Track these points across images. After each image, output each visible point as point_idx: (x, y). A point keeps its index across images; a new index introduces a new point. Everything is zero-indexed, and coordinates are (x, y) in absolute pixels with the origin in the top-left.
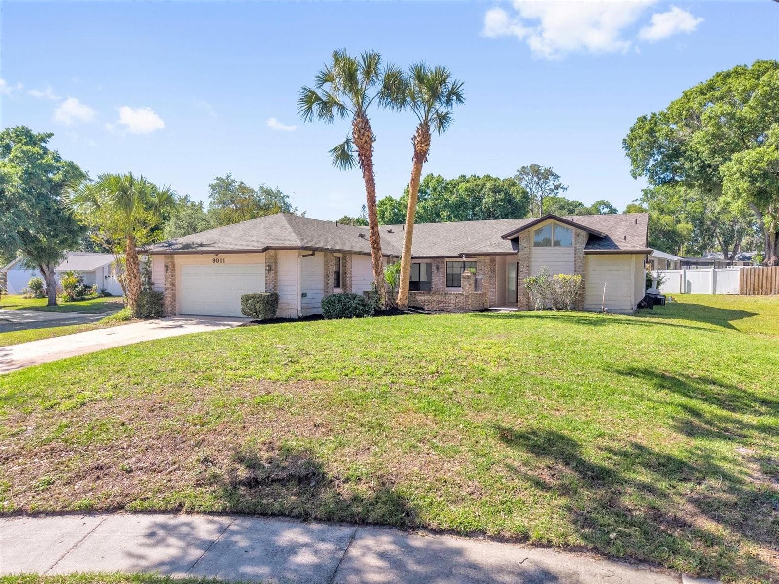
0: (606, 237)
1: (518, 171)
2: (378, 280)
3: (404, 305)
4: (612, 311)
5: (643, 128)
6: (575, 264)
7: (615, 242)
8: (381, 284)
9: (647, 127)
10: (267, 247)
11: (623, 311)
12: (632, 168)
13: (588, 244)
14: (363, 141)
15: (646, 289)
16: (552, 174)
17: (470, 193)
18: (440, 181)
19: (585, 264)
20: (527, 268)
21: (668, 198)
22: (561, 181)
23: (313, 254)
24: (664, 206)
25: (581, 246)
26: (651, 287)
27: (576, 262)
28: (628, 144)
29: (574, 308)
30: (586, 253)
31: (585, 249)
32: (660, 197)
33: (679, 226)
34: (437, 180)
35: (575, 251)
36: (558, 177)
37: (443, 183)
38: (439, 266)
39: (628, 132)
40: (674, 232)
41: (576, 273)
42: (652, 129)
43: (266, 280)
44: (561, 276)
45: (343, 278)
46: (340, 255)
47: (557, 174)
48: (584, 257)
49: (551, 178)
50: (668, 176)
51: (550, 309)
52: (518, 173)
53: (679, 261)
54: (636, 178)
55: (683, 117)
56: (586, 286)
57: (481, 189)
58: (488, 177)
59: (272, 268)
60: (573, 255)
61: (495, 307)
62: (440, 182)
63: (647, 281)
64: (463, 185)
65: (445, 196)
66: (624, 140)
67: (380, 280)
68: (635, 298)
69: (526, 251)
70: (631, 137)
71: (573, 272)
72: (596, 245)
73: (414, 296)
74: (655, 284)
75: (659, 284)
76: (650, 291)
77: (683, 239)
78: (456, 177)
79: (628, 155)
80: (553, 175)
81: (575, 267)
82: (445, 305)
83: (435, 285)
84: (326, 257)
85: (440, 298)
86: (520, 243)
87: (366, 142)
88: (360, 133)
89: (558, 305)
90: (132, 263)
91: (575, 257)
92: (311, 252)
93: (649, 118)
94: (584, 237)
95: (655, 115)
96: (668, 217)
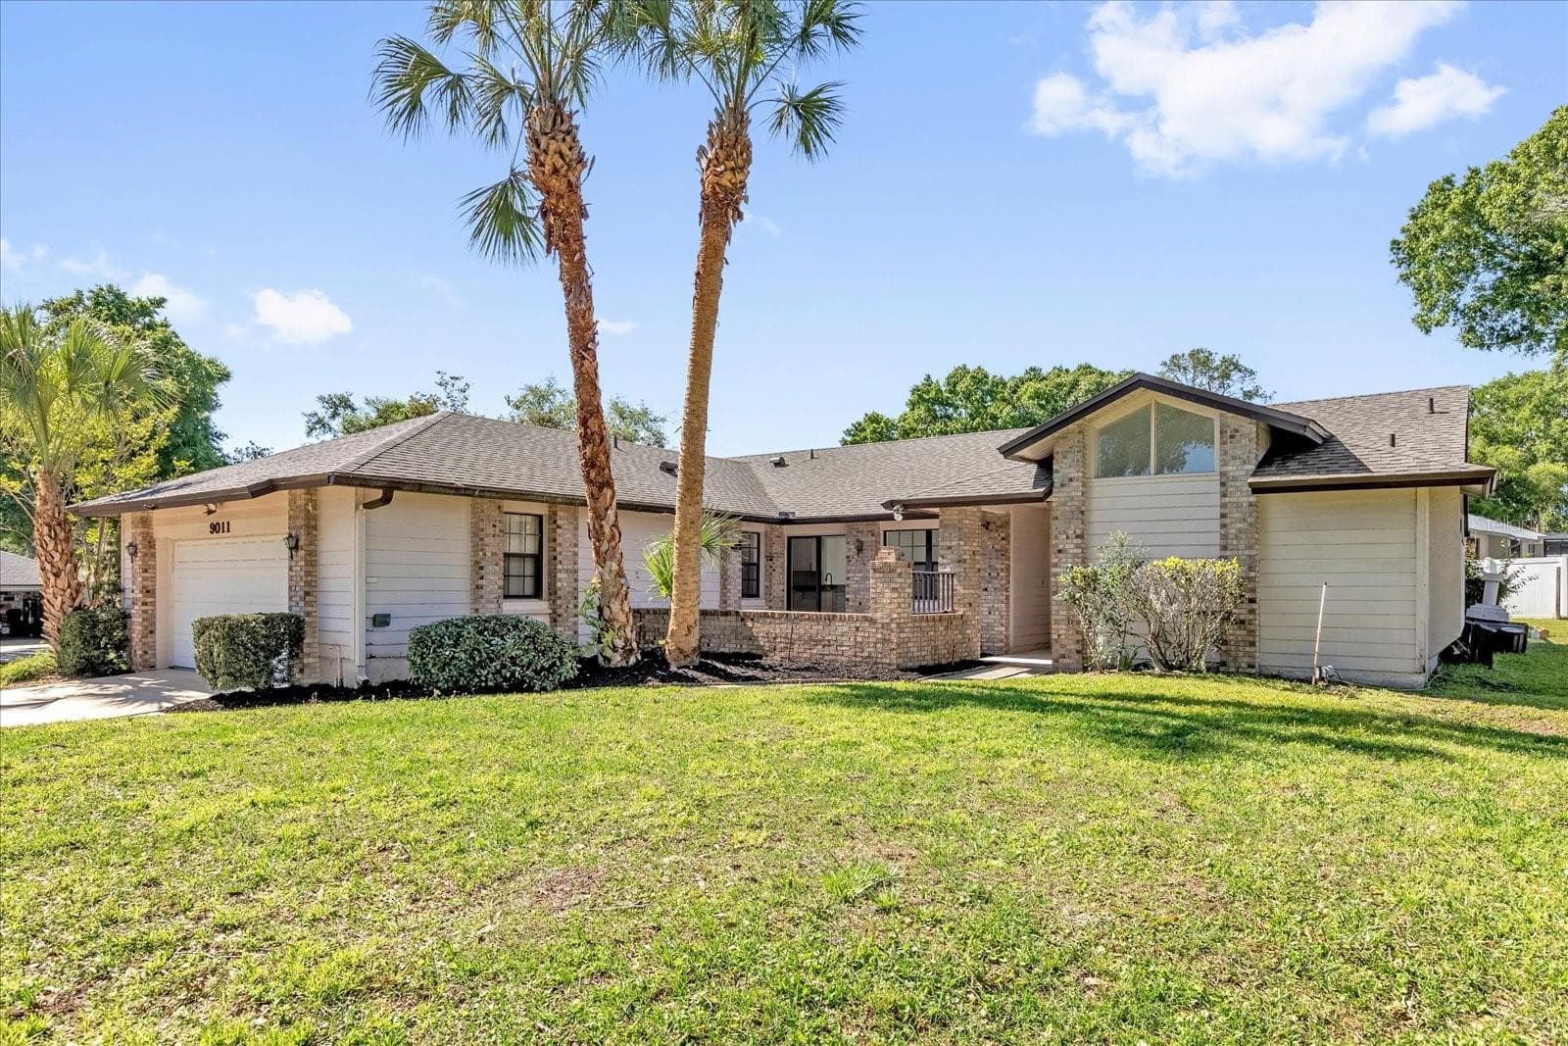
0: (1329, 440)
1: (1165, 364)
2: (601, 575)
3: (681, 651)
4: (1351, 675)
5: (1445, 206)
6: (1224, 526)
7: (1356, 452)
8: (611, 589)
9: (1456, 202)
10: (271, 481)
11: (1390, 677)
12: (1417, 310)
13: (1265, 463)
14: (548, 169)
15: (1467, 606)
16: (1237, 367)
17: (1043, 402)
18: (980, 378)
19: (1257, 525)
20: (1079, 541)
21: (1504, 411)
22: (1258, 382)
23: (386, 500)
24: (1498, 427)
25: (1244, 472)
26: (1480, 601)
27: (1227, 521)
28: (1405, 252)
29: (1223, 664)
30: (1257, 490)
31: (1254, 475)
32: (1485, 409)
33: (1533, 469)
34: (973, 377)
35: (1223, 484)
36: (1252, 373)
37: (986, 383)
38: (862, 543)
39: (1407, 222)
40: (1523, 482)
41: (1228, 553)
42: (1468, 206)
43: (291, 578)
44: (1172, 561)
45: (549, 574)
46: (541, 509)
47: (1250, 367)
48: (1251, 504)
49: (1236, 376)
50: (1514, 322)
51: (1140, 668)
52: (1165, 369)
53: (1542, 542)
54: (1428, 331)
55: (1559, 155)
56: (1259, 596)
57: (1069, 393)
58: (1087, 369)
59: (301, 543)
60: (1216, 499)
61: (1007, 653)
62: (980, 381)
63: (1469, 582)
64: (1032, 387)
65: (991, 410)
66: (1395, 242)
67: (607, 577)
68: (1433, 635)
69: (1075, 490)
70: (1414, 230)
71: (1217, 551)
72: (1293, 465)
73: (750, 624)
74: (1490, 592)
75: (1503, 591)
76: (1478, 611)
77: (1545, 498)
78: (1020, 373)
79: (1405, 278)
80: (1240, 371)
81: (1224, 537)
82: (826, 650)
83: (855, 592)
84: (476, 513)
85: (813, 632)
86: (1054, 467)
87: (556, 171)
88: (538, 146)
89: (1169, 654)
90: (47, 538)
91: (1223, 506)
92: (378, 494)
93: (1459, 182)
94: (1252, 441)
95: (1476, 172)
96: (1508, 449)
